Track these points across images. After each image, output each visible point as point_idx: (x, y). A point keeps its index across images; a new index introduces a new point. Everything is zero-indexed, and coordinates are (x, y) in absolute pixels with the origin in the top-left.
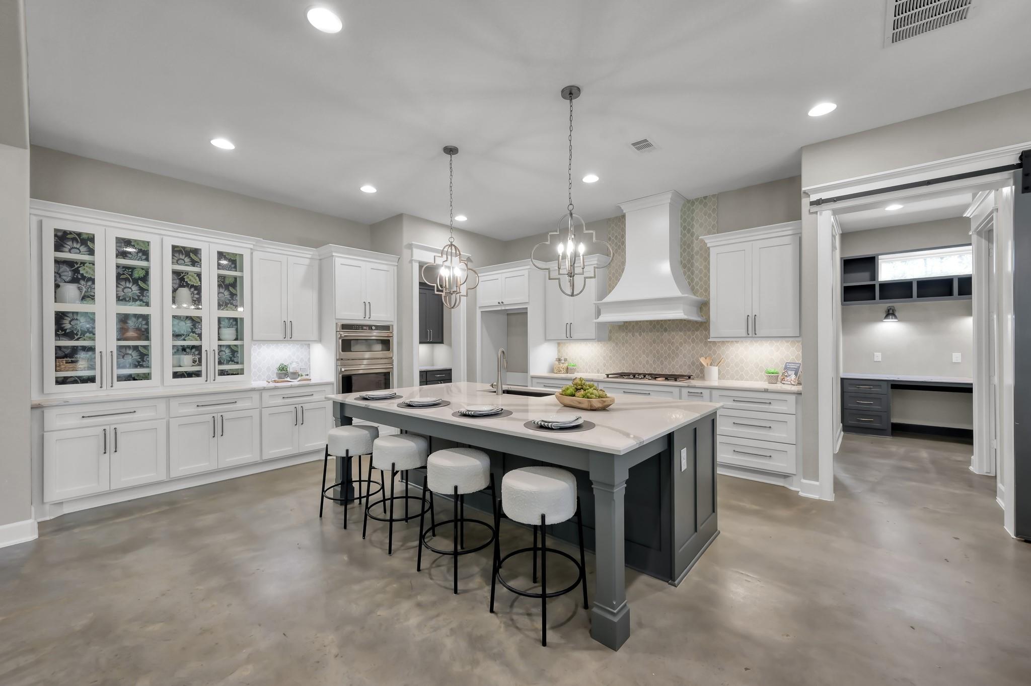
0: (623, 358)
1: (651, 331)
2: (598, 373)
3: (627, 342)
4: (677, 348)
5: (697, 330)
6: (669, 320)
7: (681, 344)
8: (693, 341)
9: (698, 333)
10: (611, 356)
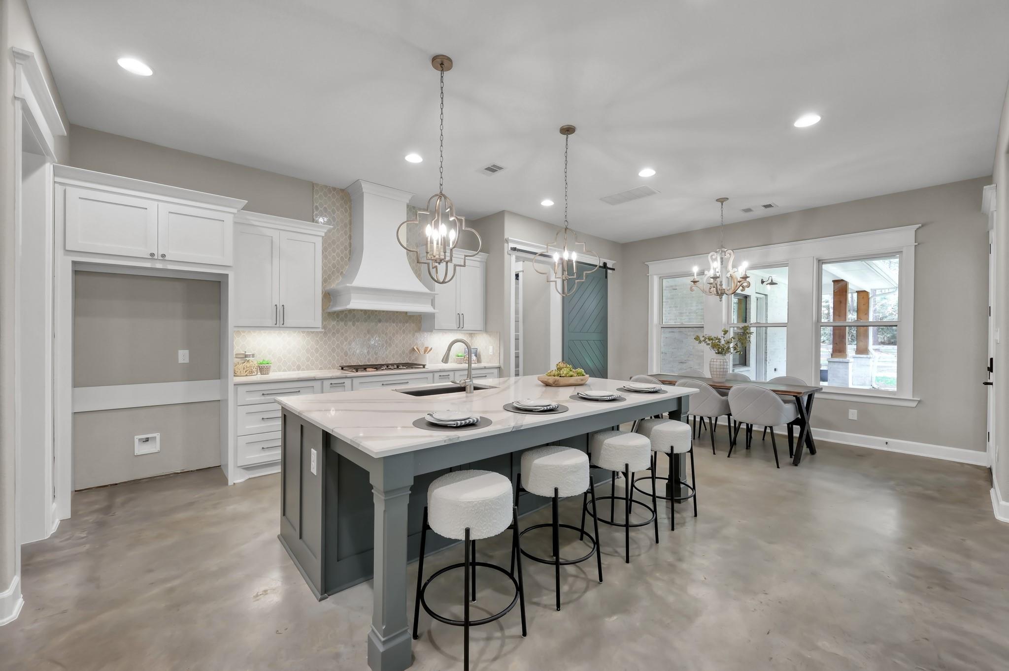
0: (333, 350)
1: (366, 321)
2: (298, 370)
3: (338, 331)
4: (390, 339)
5: (407, 322)
6: (383, 311)
7: (394, 335)
8: (404, 331)
9: (407, 325)
10: (317, 348)
